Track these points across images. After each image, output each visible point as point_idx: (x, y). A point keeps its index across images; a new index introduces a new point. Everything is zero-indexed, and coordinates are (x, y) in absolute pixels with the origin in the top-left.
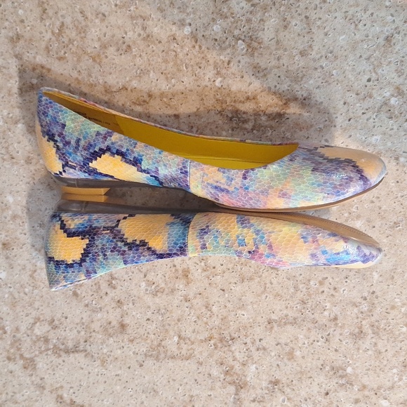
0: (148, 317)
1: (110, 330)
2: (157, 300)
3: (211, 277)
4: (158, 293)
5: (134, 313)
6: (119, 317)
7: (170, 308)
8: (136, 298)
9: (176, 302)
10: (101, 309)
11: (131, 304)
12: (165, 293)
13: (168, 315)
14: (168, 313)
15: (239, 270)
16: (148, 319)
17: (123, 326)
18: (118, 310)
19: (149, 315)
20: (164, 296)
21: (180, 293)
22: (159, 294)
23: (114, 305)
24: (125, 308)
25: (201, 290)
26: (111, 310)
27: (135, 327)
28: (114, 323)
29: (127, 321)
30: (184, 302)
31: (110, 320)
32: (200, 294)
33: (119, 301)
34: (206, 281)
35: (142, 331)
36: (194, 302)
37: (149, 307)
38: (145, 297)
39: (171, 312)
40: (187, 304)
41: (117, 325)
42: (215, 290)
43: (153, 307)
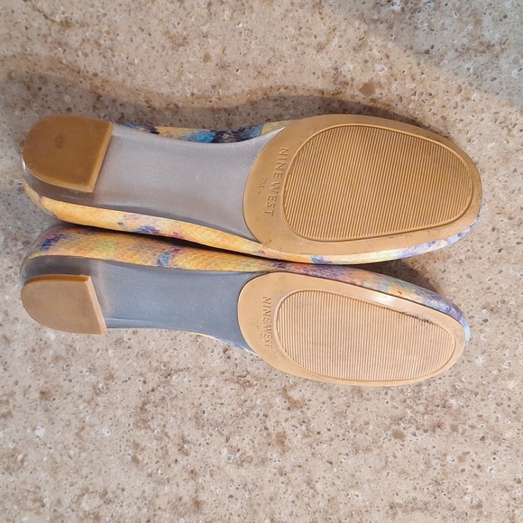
0: (230, 493)
1: (181, 509)
2: (243, 472)
3: (314, 445)
4: (244, 463)
5: (212, 488)
6: (192, 491)
7: (260, 483)
8: (215, 469)
9: (268, 476)
10: (168, 480)
11: (208, 476)
12: (254, 462)
13: (257, 491)
14: (257, 489)
15: (352, 437)
16: (231, 496)
17: (197, 504)
18: (192, 483)
19: (232, 490)
20: (252, 468)
21: (273, 464)
22: (245, 465)
23: (186, 476)
24: (200, 480)
25: (301, 461)
26: (182, 483)
27: (214, 506)
28: (186, 499)
29: (203, 497)
30: (278, 475)
31: (181, 495)
32: (300, 466)
33: (192, 472)
34: (308, 450)
35: (222, 511)
36: (293, 476)
37: (232, 481)
38: (228, 467)
39: (261, 488)
40: (282, 479)
41: (190, 503)
42: (320, 463)
43: (237, 481)
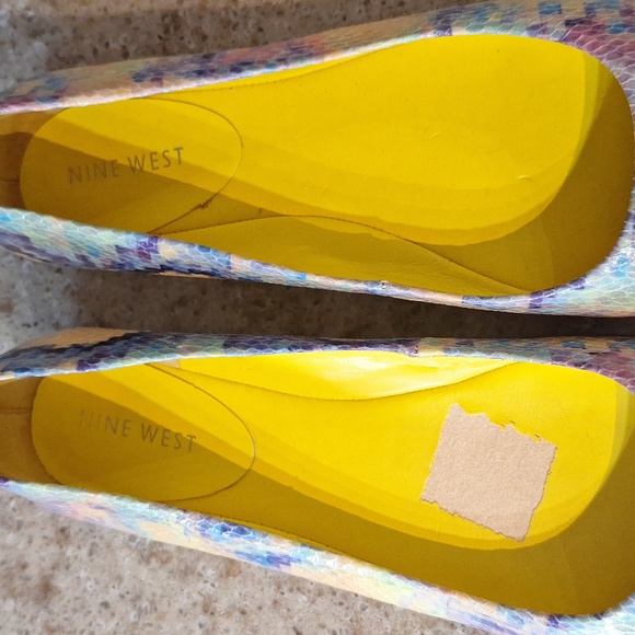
0: (107, 598)
1: (17, 583)
2: (144, 573)
3: (285, 589)
4: (153, 560)
5: (83, 574)
6: (48, 564)
7: (163, 607)
8: (102, 545)
9: (183, 601)
10: (20, 525)
11: (84, 552)
12: (169, 566)
13: (151, 618)
14: (154, 615)
15: (358, 607)
16: (105, 605)
17: (47, 589)
18: (54, 549)
19: (112, 595)
20: (163, 573)
21: (201, 585)
22: (154, 563)
23: (50, 532)
24: (70, 551)
25: (250, 604)
26: (38, 542)
27: (71, 605)
28: (33, 571)
29: (61, 582)
30: (199, 609)
31: (27, 559)
32: (243, 613)
33: (63, 530)
34: (270, 592)
35: (80, 622)
36: (223, 623)
37: (120, 579)
38: (122, 553)
39: (161, 617)
40: (202, 618)
41: (36, 581)
42: (281, 624)
43: (127, 584)
